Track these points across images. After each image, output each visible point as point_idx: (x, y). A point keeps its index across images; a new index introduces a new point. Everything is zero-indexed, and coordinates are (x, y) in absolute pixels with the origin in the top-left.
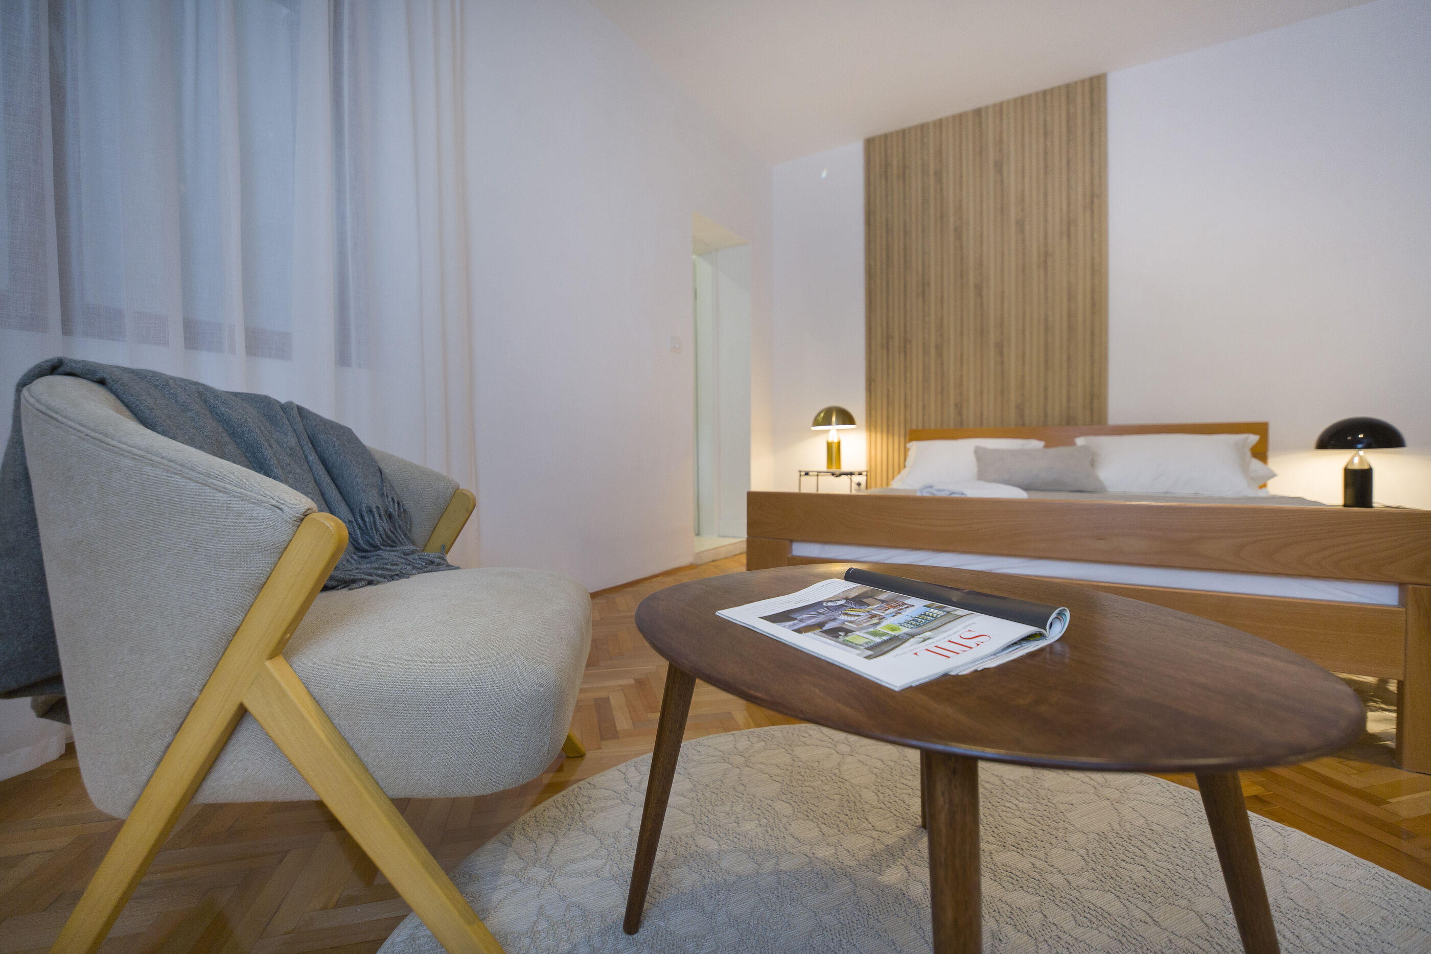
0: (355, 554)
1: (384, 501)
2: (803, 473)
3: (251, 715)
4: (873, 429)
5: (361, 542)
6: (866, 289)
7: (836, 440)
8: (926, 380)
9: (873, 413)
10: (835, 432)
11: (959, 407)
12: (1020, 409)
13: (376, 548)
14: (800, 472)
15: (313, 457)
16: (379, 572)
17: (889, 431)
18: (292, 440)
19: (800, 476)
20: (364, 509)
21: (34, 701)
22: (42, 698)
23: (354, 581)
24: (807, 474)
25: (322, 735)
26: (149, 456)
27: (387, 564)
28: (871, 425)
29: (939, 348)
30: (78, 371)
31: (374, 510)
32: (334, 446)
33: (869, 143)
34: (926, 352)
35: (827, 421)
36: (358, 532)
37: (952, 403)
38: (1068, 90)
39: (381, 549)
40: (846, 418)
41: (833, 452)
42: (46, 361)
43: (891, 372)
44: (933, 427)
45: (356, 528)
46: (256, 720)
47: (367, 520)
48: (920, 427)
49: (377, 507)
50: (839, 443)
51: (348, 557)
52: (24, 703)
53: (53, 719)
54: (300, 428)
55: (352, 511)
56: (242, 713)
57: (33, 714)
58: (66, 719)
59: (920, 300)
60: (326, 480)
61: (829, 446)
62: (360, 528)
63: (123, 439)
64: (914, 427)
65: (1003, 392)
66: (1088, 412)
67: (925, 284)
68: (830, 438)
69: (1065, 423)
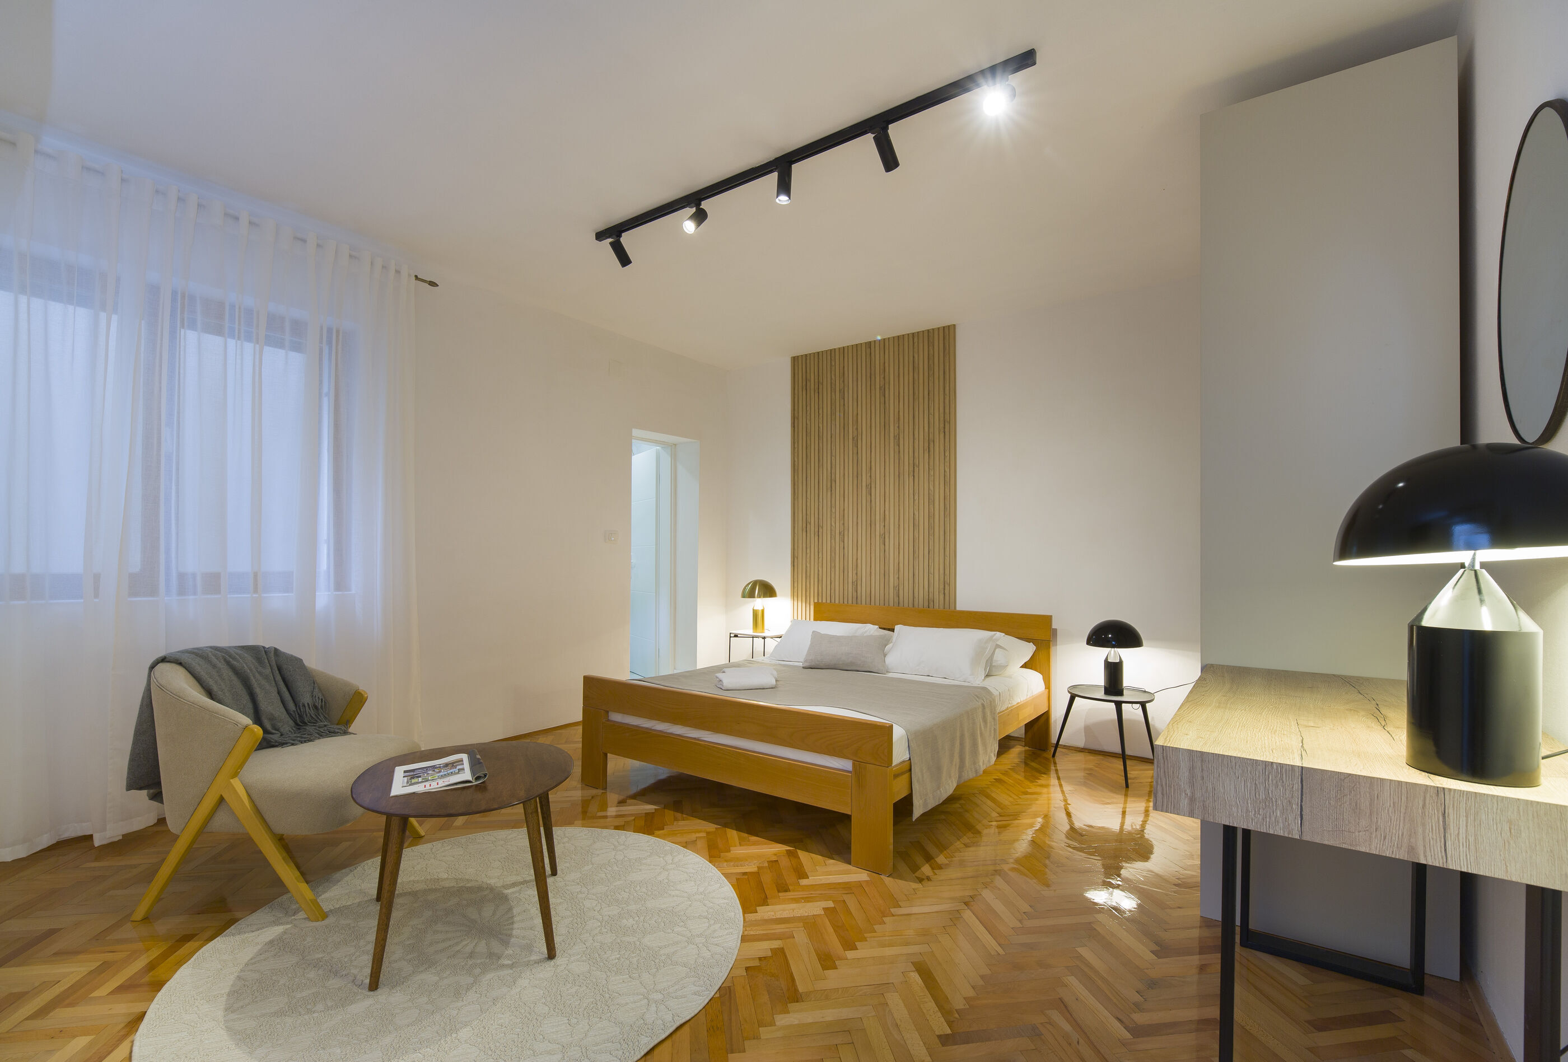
0: (295, 727)
1: (313, 699)
2: (732, 635)
3: (225, 800)
4: (794, 598)
5: (298, 721)
7: (760, 608)
8: (833, 560)
9: (796, 585)
10: (759, 603)
11: (855, 584)
12: (897, 589)
13: (305, 724)
15: (278, 678)
16: (299, 739)
17: (807, 601)
18: (268, 671)
19: (730, 637)
20: (301, 705)
21: (148, 792)
22: (152, 791)
23: (286, 743)
24: (736, 636)
25: (249, 808)
26: (193, 705)
27: (305, 734)
28: (794, 594)
29: (842, 534)
30: (171, 660)
31: (306, 705)
32: (290, 671)
33: (795, 360)
34: (833, 537)
35: (751, 595)
36: (297, 716)
37: (851, 581)
38: (929, 334)
39: (308, 725)
40: (768, 590)
41: (758, 618)
42: (160, 657)
44: (837, 600)
45: (297, 714)
46: (226, 802)
47: (302, 710)
48: (828, 600)
49: (308, 704)
50: (763, 611)
51: (291, 730)
52: (144, 792)
53: (155, 801)
54: (274, 663)
55: (296, 705)
56: (222, 800)
57: (147, 798)
58: (161, 802)
59: (829, 494)
60: (284, 689)
61: (755, 613)
62: (298, 714)
63: (185, 699)
64: (823, 599)
65: (885, 574)
66: (942, 596)
67: (833, 481)
68: (755, 608)
69: (926, 604)
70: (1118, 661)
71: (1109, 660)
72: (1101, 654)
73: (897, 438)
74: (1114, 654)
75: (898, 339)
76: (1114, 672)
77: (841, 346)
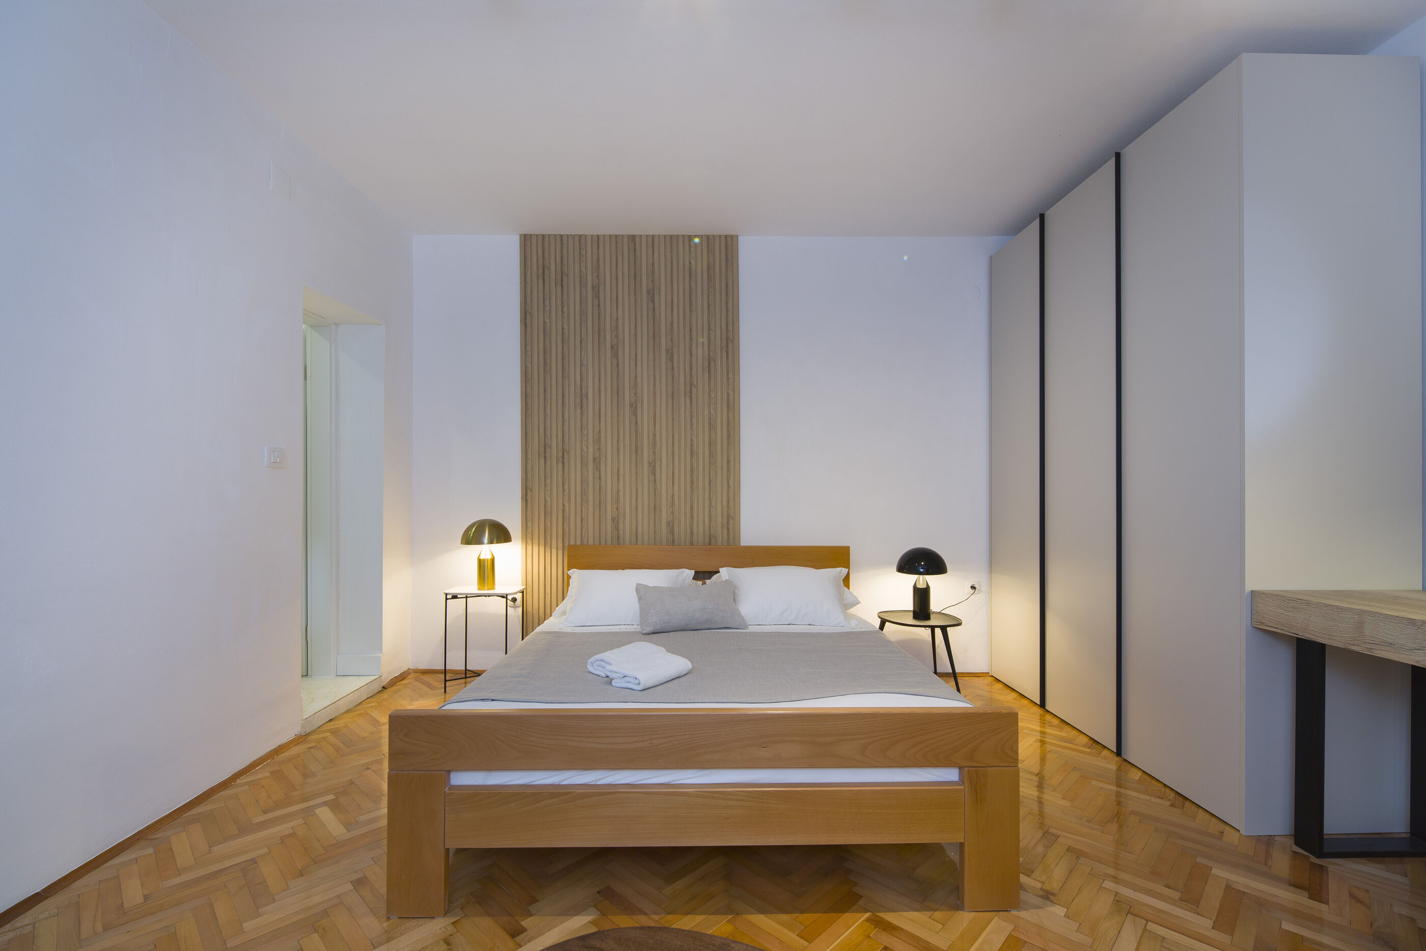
2: (449, 597)
4: (529, 541)
6: (522, 392)
7: (489, 557)
8: (584, 493)
9: (529, 524)
10: (486, 550)
11: (615, 521)
12: (670, 525)
14: (446, 594)
17: (547, 543)
19: (447, 599)
24: (455, 597)
28: (527, 536)
29: (597, 461)
33: (525, 239)
34: (584, 464)
35: (476, 538)
37: (609, 517)
40: (501, 534)
41: (486, 570)
43: (548, 481)
44: (591, 542)
48: (578, 543)
50: (493, 560)
59: (579, 411)
61: (481, 564)
64: (572, 543)
65: (656, 509)
66: (725, 532)
67: (583, 396)
68: (482, 558)
69: (707, 541)
70: (925, 587)
71: (918, 586)
72: (909, 581)
73: (670, 353)
74: (922, 580)
75: (671, 241)
76: (922, 596)
77: (595, 233)
